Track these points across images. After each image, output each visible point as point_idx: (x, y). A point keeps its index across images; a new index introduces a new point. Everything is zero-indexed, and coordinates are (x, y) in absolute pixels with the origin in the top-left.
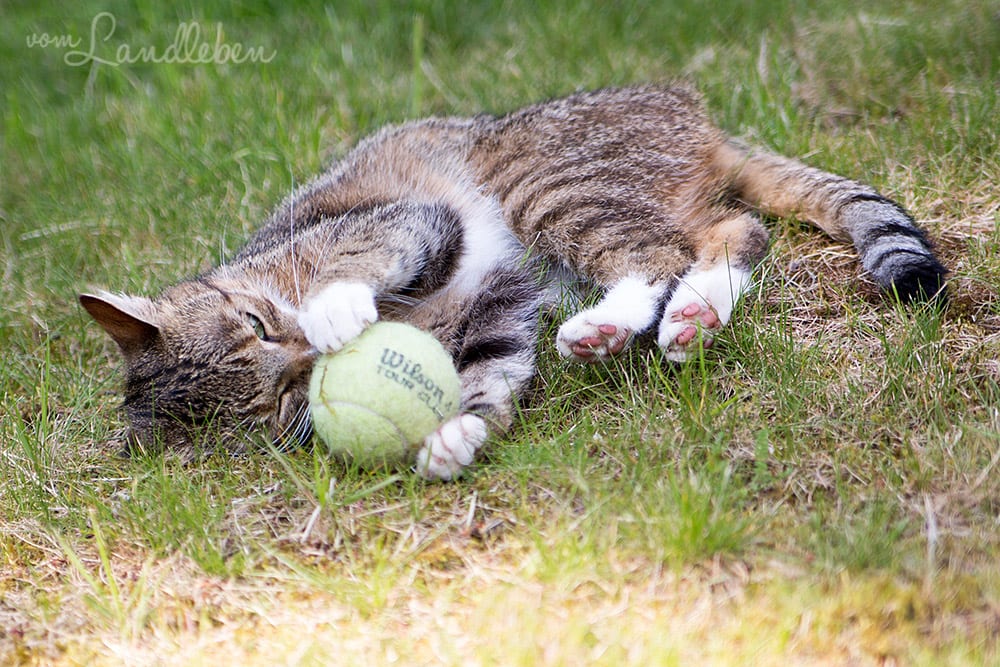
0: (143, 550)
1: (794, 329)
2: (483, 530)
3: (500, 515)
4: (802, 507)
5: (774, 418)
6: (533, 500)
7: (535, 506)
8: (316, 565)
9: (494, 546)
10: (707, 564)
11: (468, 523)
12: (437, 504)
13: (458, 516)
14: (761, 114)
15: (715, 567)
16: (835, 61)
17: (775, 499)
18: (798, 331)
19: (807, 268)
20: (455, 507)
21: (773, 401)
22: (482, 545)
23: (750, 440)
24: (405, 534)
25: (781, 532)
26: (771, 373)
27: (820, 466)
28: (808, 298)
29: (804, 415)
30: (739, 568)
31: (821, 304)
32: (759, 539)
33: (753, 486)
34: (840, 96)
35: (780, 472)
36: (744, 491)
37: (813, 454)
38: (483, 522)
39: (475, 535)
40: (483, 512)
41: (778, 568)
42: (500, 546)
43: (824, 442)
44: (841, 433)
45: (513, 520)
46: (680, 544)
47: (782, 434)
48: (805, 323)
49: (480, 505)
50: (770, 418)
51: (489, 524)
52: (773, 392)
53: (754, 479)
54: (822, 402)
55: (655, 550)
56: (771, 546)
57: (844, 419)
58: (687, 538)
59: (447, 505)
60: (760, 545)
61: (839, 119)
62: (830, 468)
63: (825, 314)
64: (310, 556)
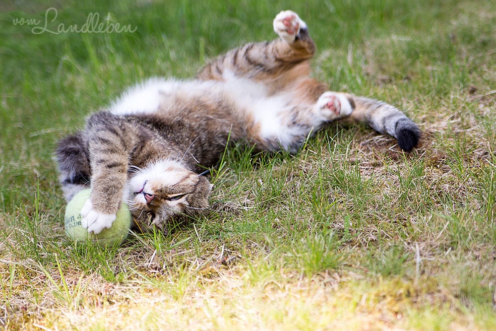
0: (80, 271)
1: (362, 172)
2: (227, 261)
3: (235, 254)
4: (365, 248)
5: (353, 211)
6: (249, 247)
7: (249, 250)
8: (155, 277)
9: (232, 267)
10: (323, 274)
11: (221, 258)
12: (208, 249)
13: (216, 254)
14: (349, 79)
15: (326, 275)
16: (382, 56)
17: (352, 246)
18: (363, 173)
19: (368, 145)
20: (215, 250)
21: (353, 203)
22: (227, 267)
23: (342, 220)
24: (193, 263)
25: (355, 260)
26: (351, 191)
27: (372, 231)
28: (368, 158)
29: (365, 209)
30: (336, 275)
31: (374, 161)
32: (345, 263)
33: (343, 240)
34: (383, 71)
35: (354, 234)
36: (339, 242)
37: (369, 226)
38: (227, 257)
39: (224, 263)
40: (227, 253)
41: (353, 275)
42: (235, 267)
43: (374, 221)
44: (381, 216)
45: (240, 256)
46: (311, 265)
47: (356, 217)
48: (367, 169)
49: (226, 249)
50: (351, 210)
51: (230, 258)
52: (352, 199)
53: (344, 237)
54: (373, 203)
55: (301, 268)
56: (350, 266)
57: (383, 210)
58: (314, 262)
59: (212, 250)
60: (345, 265)
61: (383, 81)
62: (376, 231)
63: (376, 165)
64: (152, 273)
